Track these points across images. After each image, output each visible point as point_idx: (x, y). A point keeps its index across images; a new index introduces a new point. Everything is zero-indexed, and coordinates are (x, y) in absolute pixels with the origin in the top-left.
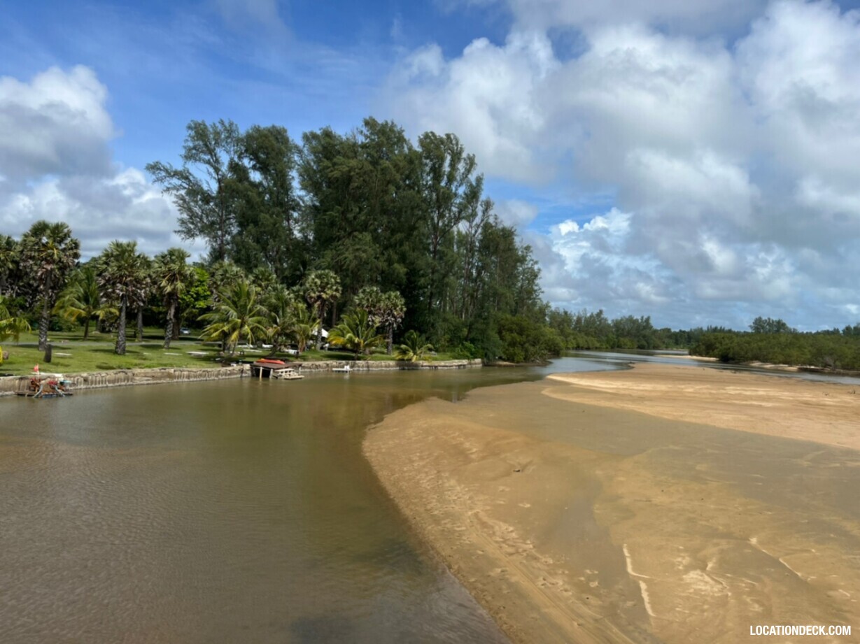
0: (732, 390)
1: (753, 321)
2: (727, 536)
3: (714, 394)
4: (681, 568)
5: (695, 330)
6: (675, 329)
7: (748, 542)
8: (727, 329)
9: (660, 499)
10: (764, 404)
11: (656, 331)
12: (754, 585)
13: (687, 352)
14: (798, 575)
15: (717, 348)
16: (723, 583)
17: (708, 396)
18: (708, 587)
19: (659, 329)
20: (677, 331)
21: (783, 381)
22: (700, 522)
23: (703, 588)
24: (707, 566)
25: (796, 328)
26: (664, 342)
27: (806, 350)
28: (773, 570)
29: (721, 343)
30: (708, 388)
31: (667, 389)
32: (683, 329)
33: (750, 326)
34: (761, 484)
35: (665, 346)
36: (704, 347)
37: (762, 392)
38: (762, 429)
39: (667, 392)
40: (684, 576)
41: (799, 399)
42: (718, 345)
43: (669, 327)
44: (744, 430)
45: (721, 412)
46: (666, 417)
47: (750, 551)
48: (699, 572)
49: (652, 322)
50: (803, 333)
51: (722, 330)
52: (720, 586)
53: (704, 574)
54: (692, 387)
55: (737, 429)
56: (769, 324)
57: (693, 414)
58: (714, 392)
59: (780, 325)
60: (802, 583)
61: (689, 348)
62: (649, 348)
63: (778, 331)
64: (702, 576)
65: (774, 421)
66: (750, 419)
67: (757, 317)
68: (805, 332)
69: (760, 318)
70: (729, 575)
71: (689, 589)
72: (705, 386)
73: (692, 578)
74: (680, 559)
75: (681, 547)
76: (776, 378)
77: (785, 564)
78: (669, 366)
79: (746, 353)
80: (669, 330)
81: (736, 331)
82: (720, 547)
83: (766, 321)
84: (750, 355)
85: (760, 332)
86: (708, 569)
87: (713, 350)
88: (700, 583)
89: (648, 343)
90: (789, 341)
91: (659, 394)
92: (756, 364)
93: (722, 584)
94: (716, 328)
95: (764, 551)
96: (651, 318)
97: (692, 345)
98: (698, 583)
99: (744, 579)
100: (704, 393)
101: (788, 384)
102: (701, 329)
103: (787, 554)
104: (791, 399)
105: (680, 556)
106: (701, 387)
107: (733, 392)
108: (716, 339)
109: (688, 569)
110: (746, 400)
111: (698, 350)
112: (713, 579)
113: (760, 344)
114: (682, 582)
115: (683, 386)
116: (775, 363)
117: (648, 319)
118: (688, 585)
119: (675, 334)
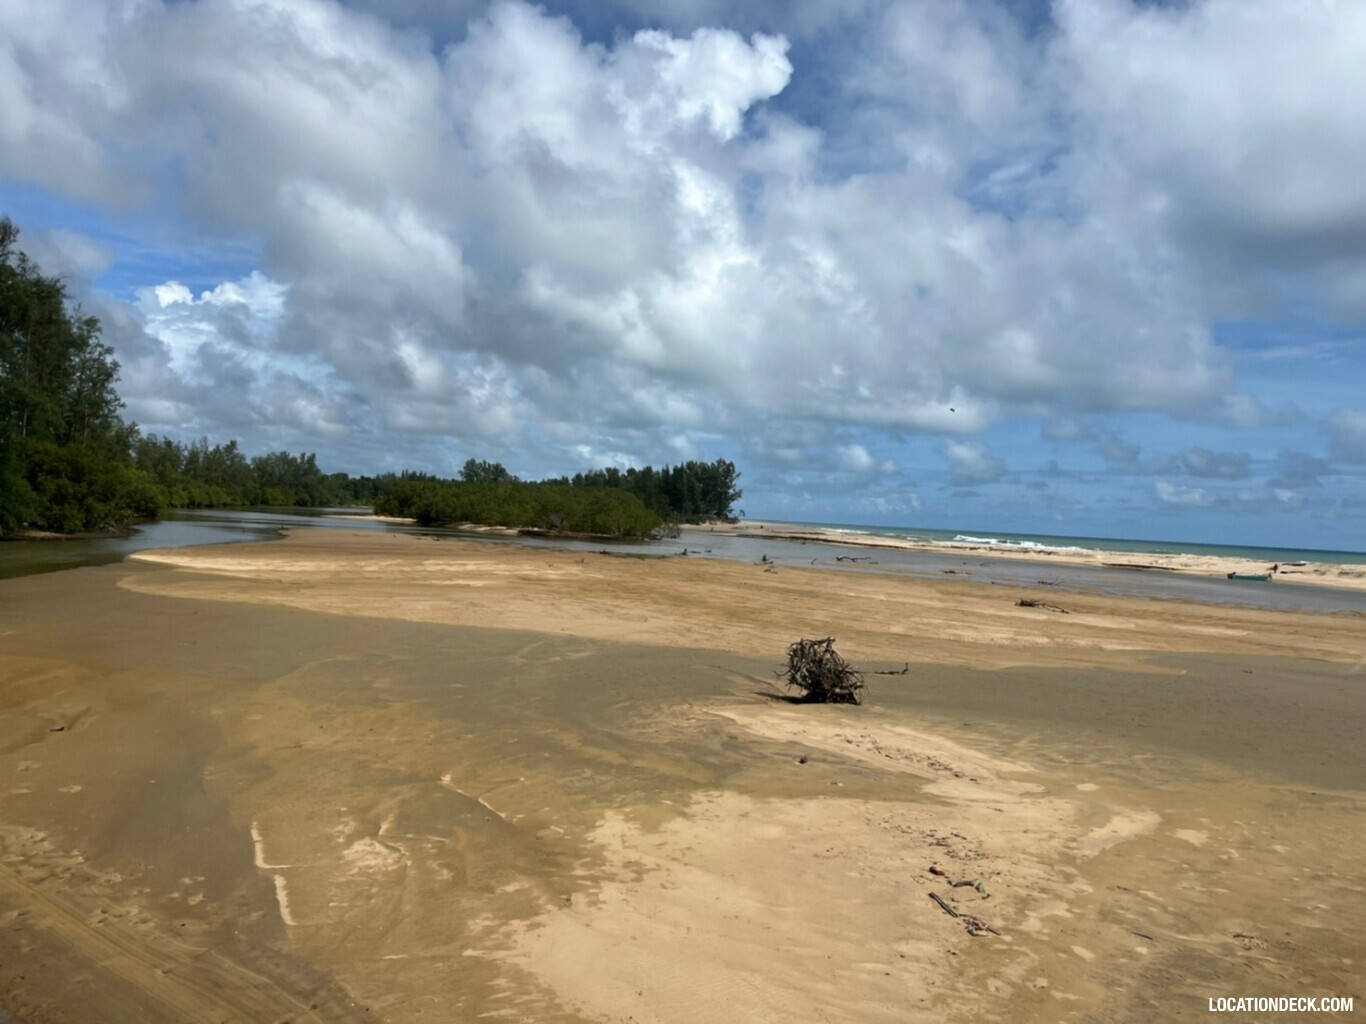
0: (432, 565)
1: (464, 465)
2: (412, 778)
3: (407, 572)
4: (341, 840)
5: (384, 477)
6: (354, 475)
7: (439, 782)
8: (428, 475)
9: (318, 740)
10: (472, 583)
11: (325, 477)
12: (443, 842)
13: (371, 511)
14: (500, 817)
15: (414, 504)
16: (401, 848)
17: (398, 576)
18: (380, 860)
19: (329, 474)
20: (358, 477)
21: (499, 549)
22: (378, 766)
23: (373, 863)
24: (380, 828)
25: (517, 475)
26: (337, 496)
27: (528, 507)
28: (469, 816)
29: (420, 496)
30: (398, 565)
31: (339, 569)
32: (366, 476)
33: (460, 472)
34: (461, 697)
35: (338, 500)
36: (396, 503)
37: (471, 566)
38: (470, 619)
39: (337, 573)
40: (345, 852)
41: (516, 573)
42: (415, 499)
43: (345, 472)
44: (445, 622)
45: (416, 598)
46: (334, 612)
47: (440, 795)
48: (367, 840)
49: (319, 463)
50: (526, 482)
51: (422, 478)
52: (396, 855)
53: (375, 842)
54: (376, 564)
55: (435, 621)
56: (484, 469)
57: (376, 605)
58: (406, 569)
59: (498, 471)
60: (506, 827)
61: (375, 504)
62: (313, 505)
63: (495, 480)
64: (371, 845)
65: (484, 606)
66: (454, 606)
67: (469, 459)
68: (528, 481)
69: (473, 461)
70: (410, 836)
71: (351, 870)
72: (395, 562)
73: (357, 852)
74: (340, 828)
75: (343, 809)
76: (491, 545)
77: (486, 804)
78: (342, 532)
79: (454, 511)
80: (345, 476)
81: (442, 478)
82: (401, 797)
83: (480, 464)
84: (458, 513)
85: (472, 481)
86: (381, 833)
87: (409, 507)
88: (369, 856)
89: (311, 496)
90: (507, 494)
91: (326, 576)
92: (466, 526)
93: (399, 850)
94: (414, 474)
95: (460, 791)
96: (317, 456)
97: (380, 499)
98: (366, 857)
99: (430, 837)
100: (392, 572)
101: (506, 553)
102: (393, 475)
103: (489, 791)
104: (507, 573)
105: (339, 824)
106: (389, 562)
107: (432, 569)
108: (414, 490)
109: (351, 840)
110: (450, 579)
111: (387, 506)
112: (387, 847)
113: (472, 497)
114: (341, 862)
115: (363, 563)
116: (490, 525)
117: (312, 458)
118: (350, 864)
119: (354, 482)
